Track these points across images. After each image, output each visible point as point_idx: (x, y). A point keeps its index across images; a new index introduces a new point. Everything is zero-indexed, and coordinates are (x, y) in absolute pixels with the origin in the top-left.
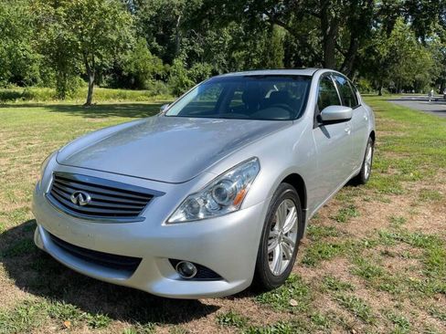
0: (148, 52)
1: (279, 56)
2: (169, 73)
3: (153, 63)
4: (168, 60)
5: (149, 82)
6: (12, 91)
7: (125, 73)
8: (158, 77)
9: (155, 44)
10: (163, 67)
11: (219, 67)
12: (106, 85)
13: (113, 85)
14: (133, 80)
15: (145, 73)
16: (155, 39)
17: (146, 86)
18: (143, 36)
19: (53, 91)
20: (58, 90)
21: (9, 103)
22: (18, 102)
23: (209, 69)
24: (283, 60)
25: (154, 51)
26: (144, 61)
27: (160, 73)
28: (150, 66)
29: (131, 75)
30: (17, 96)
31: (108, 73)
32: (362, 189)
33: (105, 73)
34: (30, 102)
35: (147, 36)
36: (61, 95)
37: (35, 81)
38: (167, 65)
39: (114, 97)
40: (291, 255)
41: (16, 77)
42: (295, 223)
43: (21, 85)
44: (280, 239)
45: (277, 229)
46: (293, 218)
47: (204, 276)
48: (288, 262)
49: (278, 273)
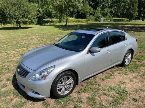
0: (89, 6)
1: (136, 5)
2: (95, 13)
3: (89, 9)
4: (95, 8)
6: (48, 20)
7: (80, 13)
8: (91, 14)
9: (91, 3)
10: (93, 10)
11: (114, 9)
12: (74, 17)
13: (76, 18)
14: (83, 15)
15: (87, 13)
16: (91, 1)
17: (87, 17)
19: (58, 20)
20: (59, 20)
21: (46, 24)
22: (49, 24)
23: (110, 10)
25: (90, 5)
26: (86, 9)
27: (92, 13)
28: (89, 11)
29: (82, 14)
31: (75, 13)
33: (74, 14)
34: (52, 24)
36: (60, 22)
37: (54, 17)
38: (94, 10)
39: (76, 22)
40: (70, 90)
41: (50, 16)
42: (72, 82)
43: (51, 18)
44: (65, 86)
45: (63, 83)
46: (71, 80)
47: (37, 93)
48: (69, 92)
49: (63, 94)
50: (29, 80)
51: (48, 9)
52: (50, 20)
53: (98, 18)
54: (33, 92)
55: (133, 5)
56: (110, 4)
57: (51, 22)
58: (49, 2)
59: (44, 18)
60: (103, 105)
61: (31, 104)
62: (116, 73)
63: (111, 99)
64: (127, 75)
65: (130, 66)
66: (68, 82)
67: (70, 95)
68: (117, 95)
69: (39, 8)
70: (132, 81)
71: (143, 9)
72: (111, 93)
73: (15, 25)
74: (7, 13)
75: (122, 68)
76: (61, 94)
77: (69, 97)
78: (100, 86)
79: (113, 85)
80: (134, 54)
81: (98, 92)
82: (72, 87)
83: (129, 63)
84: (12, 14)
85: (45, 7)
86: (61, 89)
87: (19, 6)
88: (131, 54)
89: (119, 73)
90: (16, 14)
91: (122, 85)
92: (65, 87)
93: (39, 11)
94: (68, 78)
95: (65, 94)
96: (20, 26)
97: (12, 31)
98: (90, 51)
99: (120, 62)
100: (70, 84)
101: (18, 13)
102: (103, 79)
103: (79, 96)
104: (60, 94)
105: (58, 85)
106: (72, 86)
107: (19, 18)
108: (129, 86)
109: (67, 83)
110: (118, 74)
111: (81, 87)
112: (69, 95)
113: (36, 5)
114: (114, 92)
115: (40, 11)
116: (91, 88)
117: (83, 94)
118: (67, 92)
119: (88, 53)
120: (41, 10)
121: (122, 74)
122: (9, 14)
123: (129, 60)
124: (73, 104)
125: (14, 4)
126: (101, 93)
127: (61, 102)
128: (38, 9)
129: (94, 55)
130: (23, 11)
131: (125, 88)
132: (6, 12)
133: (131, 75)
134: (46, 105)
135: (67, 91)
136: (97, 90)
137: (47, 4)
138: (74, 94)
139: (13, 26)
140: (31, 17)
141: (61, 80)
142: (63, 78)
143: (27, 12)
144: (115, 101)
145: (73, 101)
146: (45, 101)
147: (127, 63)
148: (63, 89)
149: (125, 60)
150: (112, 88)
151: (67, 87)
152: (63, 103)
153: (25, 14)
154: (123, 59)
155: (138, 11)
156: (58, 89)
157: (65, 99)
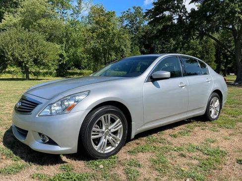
1: (212, 53)
6: (75, 71)
9: (143, 49)
12: (118, 70)
16: (143, 46)
18: (137, 45)
19: (92, 71)
21: (72, 76)
22: (75, 76)
24: (215, 55)
25: (142, 52)
30: (76, 73)
32: (207, 123)
35: (139, 45)
37: (86, 67)
40: (117, 145)
41: (78, 65)
42: (121, 128)
43: (79, 69)
44: (106, 134)
45: (104, 128)
46: (118, 125)
47: (52, 142)
48: (114, 148)
49: (102, 152)
50: (37, 116)
51: (76, 54)
52: (78, 71)
54: (44, 142)
55: (207, 52)
57: (80, 74)
58: (79, 44)
59: (69, 69)
60: (182, 171)
62: (196, 129)
63: (195, 162)
64: (217, 131)
65: (219, 121)
66: (112, 128)
67: (116, 155)
68: (206, 156)
69: (62, 51)
70: (229, 139)
72: (194, 154)
74: (9, 53)
75: (206, 123)
76: (99, 151)
77: (114, 158)
78: (172, 144)
79: (195, 144)
80: (224, 102)
81: (169, 153)
82: (120, 139)
83: (216, 116)
84: (17, 55)
85: (72, 50)
86: (99, 139)
87: (30, 43)
88: (219, 100)
89: (203, 129)
90: (24, 55)
91: (212, 144)
92: (107, 137)
93: (61, 56)
94: (113, 121)
95: (106, 152)
98: (152, 79)
99: (202, 112)
100: (115, 133)
101: (28, 55)
102: (175, 136)
103: (133, 157)
104: (96, 149)
105: (94, 129)
106: (119, 137)
107: (28, 61)
108: (224, 145)
109: (110, 130)
110: (202, 131)
111: (136, 146)
112: (113, 155)
113: (58, 46)
114: (198, 153)
115: (63, 56)
116: (154, 147)
117: (141, 155)
118: (109, 149)
120: (65, 54)
121: (207, 131)
122: (12, 55)
123: (217, 110)
124: (122, 168)
125: (22, 40)
126: (176, 154)
127: (97, 166)
128: (60, 52)
130: (36, 52)
131: (218, 147)
132: (7, 51)
133: (224, 132)
134: (68, 169)
135: (110, 147)
136: (167, 150)
137: (75, 46)
138: (125, 155)
139: (15, 77)
140: (48, 61)
141: (100, 121)
142: (104, 117)
143: (42, 53)
144: (205, 165)
145: (123, 165)
147: (213, 116)
148: (103, 140)
149: (210, 110)
150: (194, 148)
151: (111, 138)
152: (101, 166)
153: (38, 57)
154: (206, 107)
155: (215, 61)
156: (93, 137)
157: (106, 162)
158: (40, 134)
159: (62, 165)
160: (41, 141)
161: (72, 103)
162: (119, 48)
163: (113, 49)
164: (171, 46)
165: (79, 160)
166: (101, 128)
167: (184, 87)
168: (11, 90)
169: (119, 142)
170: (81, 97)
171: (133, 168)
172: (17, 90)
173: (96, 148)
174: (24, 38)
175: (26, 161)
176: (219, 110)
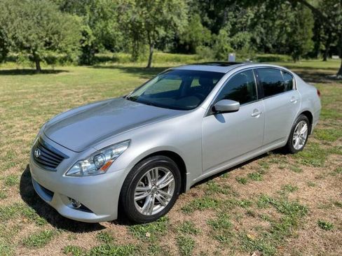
0: (201, 25)
1: (309, 25)
2: (215, 41)
3: (203, 33)
4: (215, 30)
5: (198, 48)
6: (106, 55)
7: (182, 42)
8: (206, 44)
9: (206, 18)
10: (210, 36)
11: (258, 35)
12: (168, 51)
13: (173, 51)
14: (188, 47)
15: (197, 42)
16: (206, 14)
17: (197, 51)
18: (197, 12)
19: (130, 56)
20: (133, 56)
21: (101, 65)
22: (107, 64)
23: (249, 37)
25: (205, 24)
26: (196, 32)
27: (208, 41)
28: (200, 36)
29: (186, 44)
30: (107, 59)
31: (170, 42)
33: (168, 42)
34: (115, 64)
35: (200, 12)
36: (134, 59)
37: (121, 48)
38: (214, 35)
39: (172, 60)
40: (167, 203)
41: (110, 46)
42: (172, 182)
43: (112, 51)
44: (153, 192)
45: (150, 186)
46: (169, 179)
47: (84, 209)
48: (163, 207)
49: (148, 214)
50: (64, 176)
51: (107, 29)
52: (110, 55)
53: (223, 52)
54: (75, 207)
55: (302, 25)
56: (252, 19)
57: (114, 60)
58: (109, 14)
59: (97, 51)
60: (249, 239)
61: (69, 238)
62: (273, 167)
63: (266, 224)
64: (300, 171)
65: (305, 153)
66: (161, 183)
67: (166, 216)
68: (280, 216)
69: (84, 26)
70: (314, 185)
71: (325, 34)
72: (265, 212)
73: (27, 66)
74: (10, 36)
75: (286, 156)
76: (145, 214)
77: (164, 220)
78: (238, 196)
79: (269, 194)
80: (314, 125)
81: (234, 210)
82: (171, 195)
83: (301, 146)
84: (21, 38)
85: (100, 25)
86: (144, 200)
87: (37, 18)
88: (308, 125)
89: (281, 168)
90: (31, 38)
91: (291, 194)
92: (155, 195)
93: (85, 34)
94: (162, 174)
95: (153, 213)
96: (38, 67)
97: (20, 77)
98: (214, 111)
99: (283, 143)
100: (165, 189)
101: (36, 36)
102: (243, 182)
103: (188, 218)
104: (141, 212)
105: (138, 188)
106: (170, 193)
107: (36, 47)
108: (306, 196)
109: (158, 186)
110: (280, 171)
111: (192, 199)
112: (162, 216)
113: (79, 19)
114: (272, 210)
115: (87, 34)
116: (215, 201)
117: (198, 214)
118: (158, 209)
119: (208, 114)
120: (90, 31)
121: (286, 170)
122: (14, 38)
123: (303, 138)
124: (173, 236)
125: (26, 14)
126: (242, 211)
127: (143, 233)
129: (222, 120)
130: (47, 31)
131: (298, 200)
132: (7, 32)
133: (309, 172)
134: (107, 239)
135: (158, 206)
136: (232, 205)
137: (105, 18)
138: (177, 214)
139: (21, 68)
140: (66, 46)
141: (146, 177)
142: (151, 172)
143: (57, 33)
144: (278, 229)
145: (175, 231)
146: (104, 230)
147: (297, 146)
148: (150, 200)
149: (294, 139)
150: (266, 201)
151: (159, 195)
152: (148, 235)
153: (50, 39)
154: (288, 136)
155: (313, 39)
156: (136, 198)
157: (153, 226)
158: (70, 199)
159: (99, 232)
160: (72, 206)
161: (108, 158)
162: (170, 22)
163: (161, 23)
164: (247, 21)
165: (120, 224)
166: (146, 185)
167: (258, 116)
168: (19, 94)
169: (169, 200)
170: (119, 150)
171: (187, 236)
172: (26, 93)
173: (141, 210)
174: (29, 11)
175: (54, 226)
176: (305, 138)
